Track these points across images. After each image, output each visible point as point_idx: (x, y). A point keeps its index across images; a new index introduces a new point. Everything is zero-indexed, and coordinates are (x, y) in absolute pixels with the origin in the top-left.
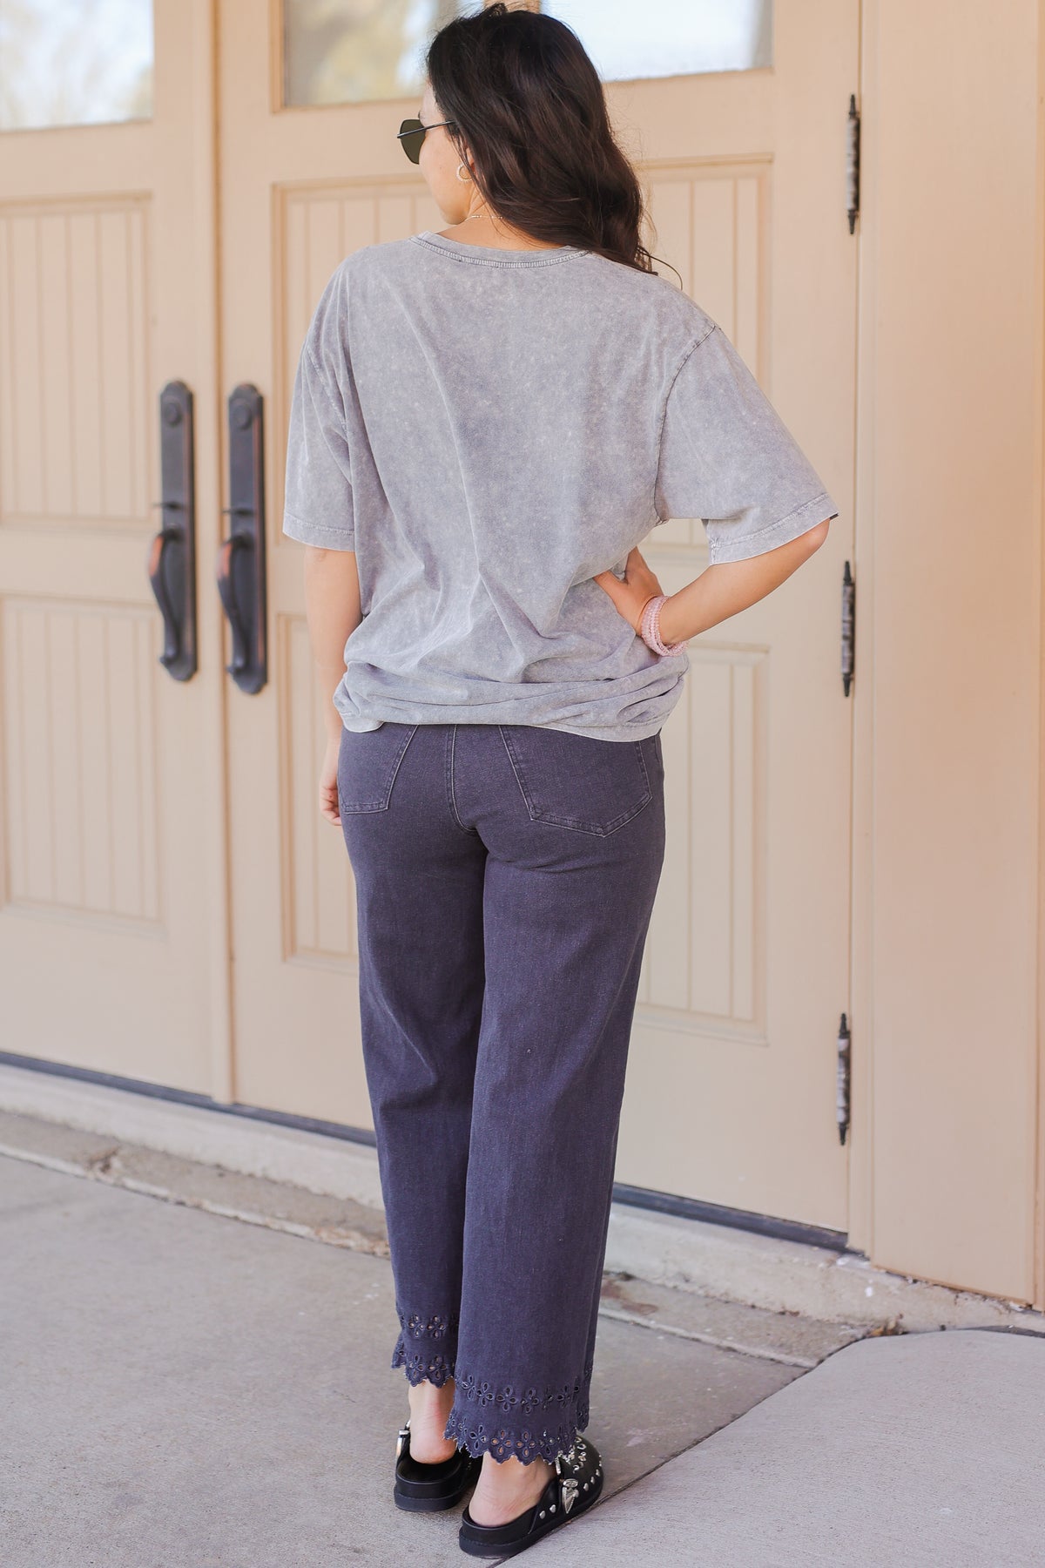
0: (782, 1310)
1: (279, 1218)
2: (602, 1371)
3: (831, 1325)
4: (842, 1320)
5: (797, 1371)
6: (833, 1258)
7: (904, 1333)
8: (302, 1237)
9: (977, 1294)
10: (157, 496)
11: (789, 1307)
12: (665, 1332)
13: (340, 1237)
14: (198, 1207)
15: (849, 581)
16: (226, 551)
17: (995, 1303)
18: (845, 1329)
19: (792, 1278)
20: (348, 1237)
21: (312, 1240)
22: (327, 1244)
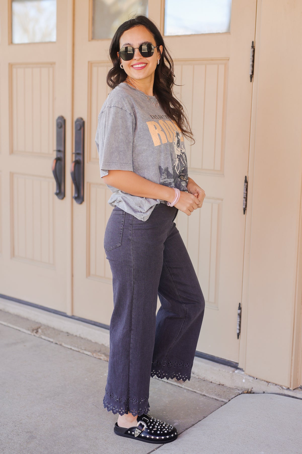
0: (219, 384)
1: (82, 349)
2: (168, 401)
3: (233, 389)
4: (236, 388)
5: (223, 403)
6: (234, 370)
7: (253, 393)
8: (88, 355)
9: (274, 384)
10: (55, 148)
11: (221, 383)
12: (187, 389)
13: (99, 356)
14: (61, 345)
15: (246, 182)
16: (73, 164)
17: (279, 387)
18: (237, 391)
19: (222, 375)
20: (101, 356)
21: (91, 356)
22: (95, 358)
